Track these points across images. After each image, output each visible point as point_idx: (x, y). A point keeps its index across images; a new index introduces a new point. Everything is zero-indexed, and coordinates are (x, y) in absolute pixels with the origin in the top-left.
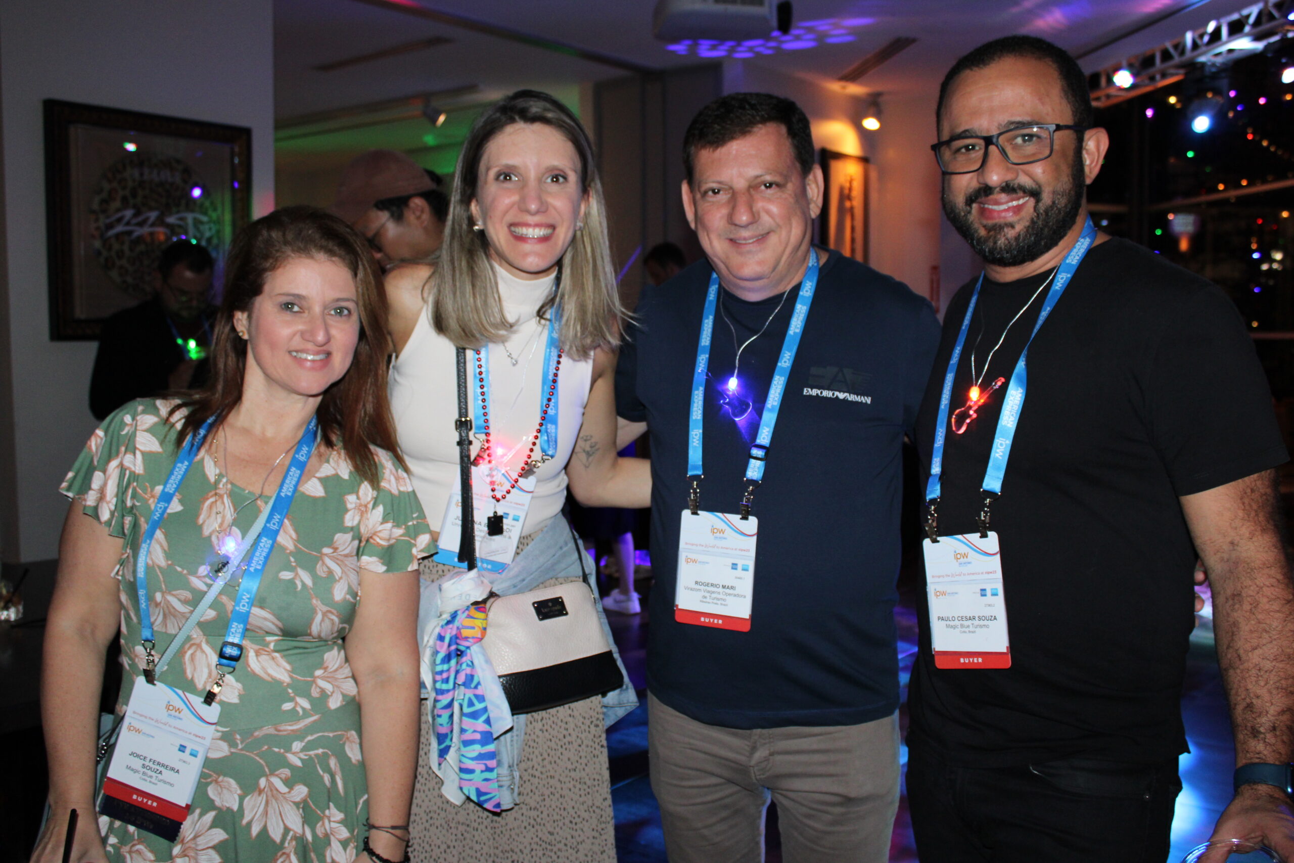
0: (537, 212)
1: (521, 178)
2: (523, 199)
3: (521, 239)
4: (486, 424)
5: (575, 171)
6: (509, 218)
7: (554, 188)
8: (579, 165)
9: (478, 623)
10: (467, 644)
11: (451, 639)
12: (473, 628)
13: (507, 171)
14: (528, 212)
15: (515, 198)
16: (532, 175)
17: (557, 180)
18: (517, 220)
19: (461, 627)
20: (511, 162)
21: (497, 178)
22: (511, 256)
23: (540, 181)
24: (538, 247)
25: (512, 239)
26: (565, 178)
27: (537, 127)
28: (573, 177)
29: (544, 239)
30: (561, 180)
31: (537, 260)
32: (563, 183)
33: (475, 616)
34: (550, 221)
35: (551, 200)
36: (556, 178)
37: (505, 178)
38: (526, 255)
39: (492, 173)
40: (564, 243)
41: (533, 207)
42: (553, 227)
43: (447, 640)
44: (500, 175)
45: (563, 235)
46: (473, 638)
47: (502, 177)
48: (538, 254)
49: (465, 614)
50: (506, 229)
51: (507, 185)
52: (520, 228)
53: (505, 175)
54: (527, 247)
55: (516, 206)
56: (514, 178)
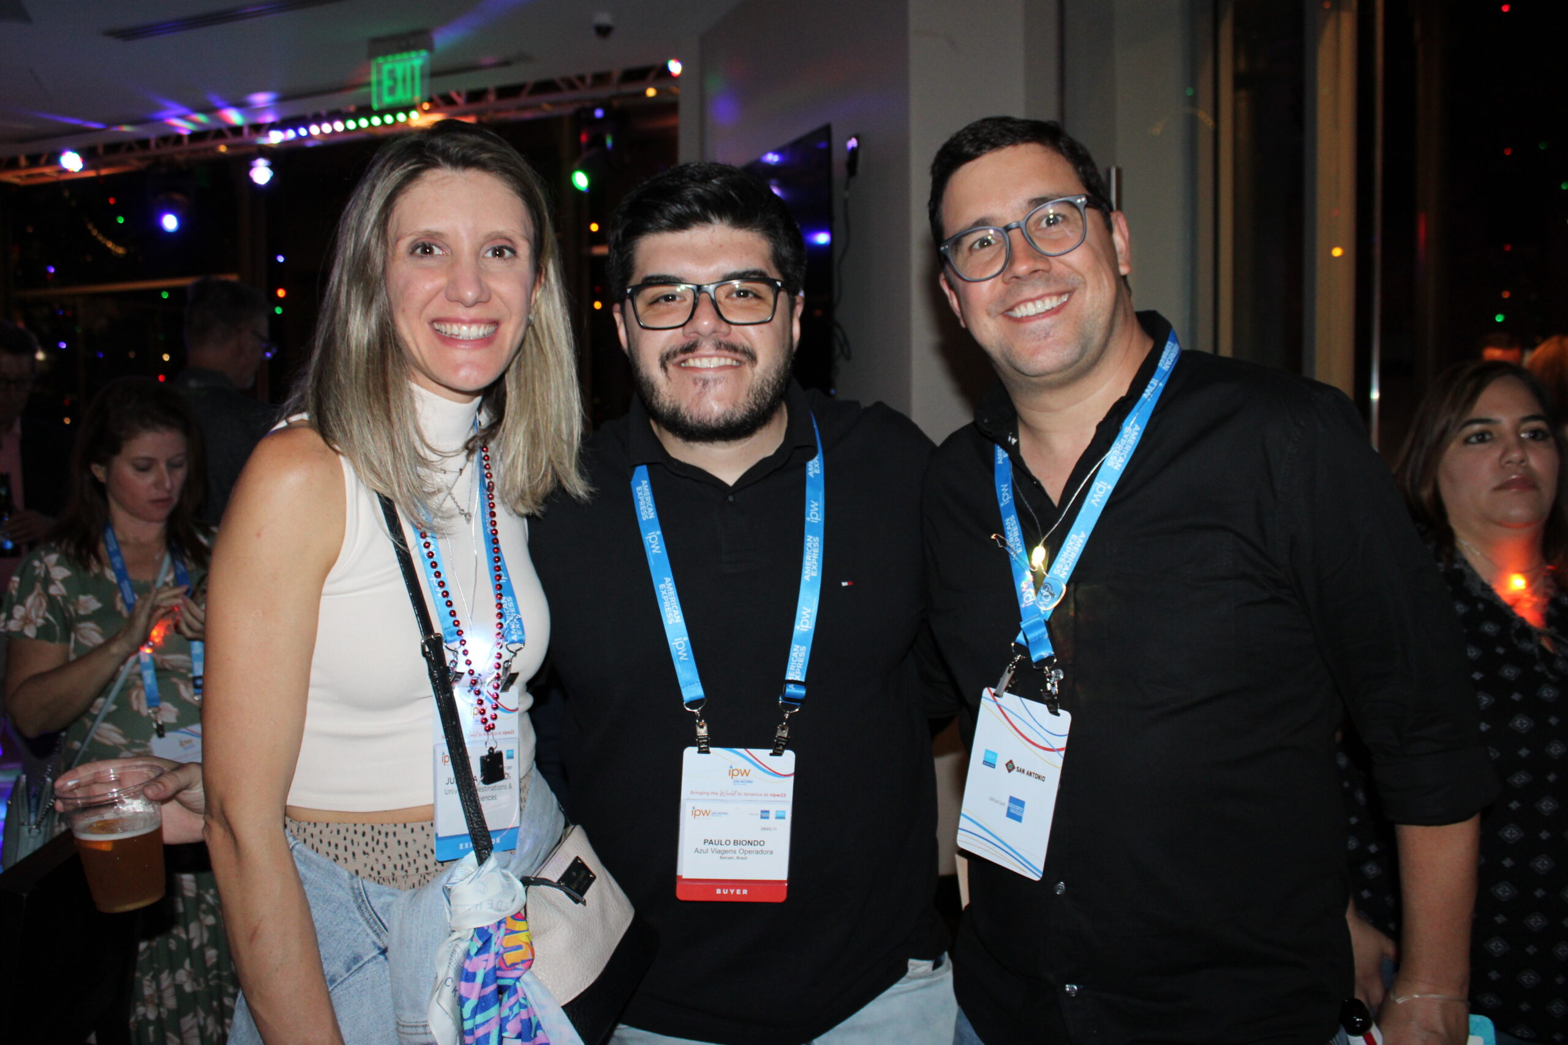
0: (476, 303)
1: (448, 252)
2: (453, 283)
3: (451, 341)
4: (457, 629)
5: (528, 240)
6: (433, 311)
7: (496, 265)
8: (531, 230)
9: (523, 938)
10: (515, 974)
11: (486, 976)
12: (519, 947)
13: (427, 241)
14: (460, 301)
15: (441, 281)
16: (466, 247)
17: (501, 255)
18: (442, 315)
19: (502, 950)
20: (433, 226)
21: (412, 252)
22: (436, 369)
23: (477, 255)
24: (478, 355)
25: (436, 341)
26: (513, 252)
27: (473, 174)
28: (524, 249)
29: (486, 341)
30: (507, 253)
31: (475, 373)
32: (510, 258)
33: (517, 929)
34: (493, 315)
35: (494, 284)
36: (498, 252)
37: (424, 251)
38: (457, 367)
39: (404, 245)
40: (512, 346)
41: (470, 294)
42: (496, 323)
43: (479, 979)
44: (417, 247)
45: (510, 333)
46: (523, 962)
47: (419, 251)
48: (472, 364)
49: (502, 931)
50: (427, 326)
51: (427, 262)
52: (448, 326)
53: (424, 248)
54: (460, 354)
55: (442, 294)
56: (437, 251)
